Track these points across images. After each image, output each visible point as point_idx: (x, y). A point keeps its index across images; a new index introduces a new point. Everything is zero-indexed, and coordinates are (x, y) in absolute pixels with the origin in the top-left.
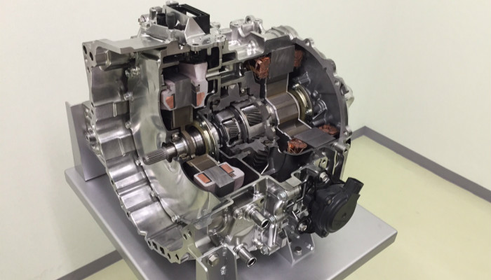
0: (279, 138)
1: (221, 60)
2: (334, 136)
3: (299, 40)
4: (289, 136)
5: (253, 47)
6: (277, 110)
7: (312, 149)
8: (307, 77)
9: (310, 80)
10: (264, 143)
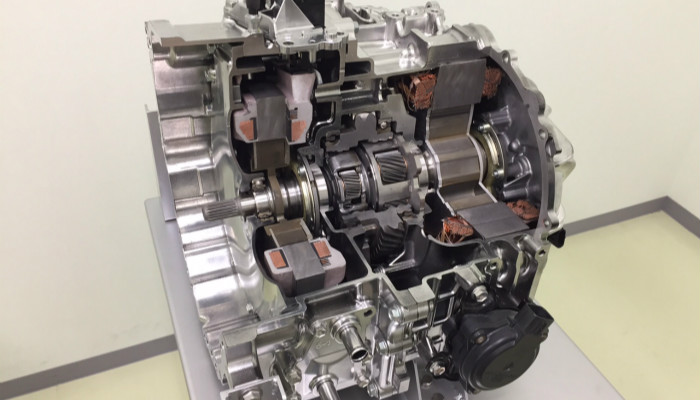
0: (430, 211)
1: (342, 71)
2: (528, 224)
3: (494, 51)
4: (451, 209)
5: (410, 55)
6: (441, 163)
7: (478, 241)
8: (506, 114)
9: (510, 120)
10: (401, 216)
